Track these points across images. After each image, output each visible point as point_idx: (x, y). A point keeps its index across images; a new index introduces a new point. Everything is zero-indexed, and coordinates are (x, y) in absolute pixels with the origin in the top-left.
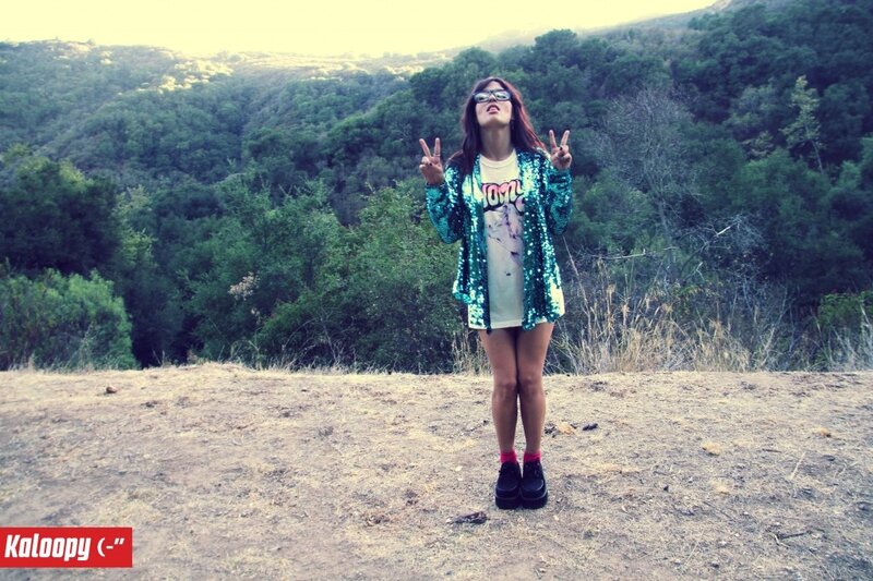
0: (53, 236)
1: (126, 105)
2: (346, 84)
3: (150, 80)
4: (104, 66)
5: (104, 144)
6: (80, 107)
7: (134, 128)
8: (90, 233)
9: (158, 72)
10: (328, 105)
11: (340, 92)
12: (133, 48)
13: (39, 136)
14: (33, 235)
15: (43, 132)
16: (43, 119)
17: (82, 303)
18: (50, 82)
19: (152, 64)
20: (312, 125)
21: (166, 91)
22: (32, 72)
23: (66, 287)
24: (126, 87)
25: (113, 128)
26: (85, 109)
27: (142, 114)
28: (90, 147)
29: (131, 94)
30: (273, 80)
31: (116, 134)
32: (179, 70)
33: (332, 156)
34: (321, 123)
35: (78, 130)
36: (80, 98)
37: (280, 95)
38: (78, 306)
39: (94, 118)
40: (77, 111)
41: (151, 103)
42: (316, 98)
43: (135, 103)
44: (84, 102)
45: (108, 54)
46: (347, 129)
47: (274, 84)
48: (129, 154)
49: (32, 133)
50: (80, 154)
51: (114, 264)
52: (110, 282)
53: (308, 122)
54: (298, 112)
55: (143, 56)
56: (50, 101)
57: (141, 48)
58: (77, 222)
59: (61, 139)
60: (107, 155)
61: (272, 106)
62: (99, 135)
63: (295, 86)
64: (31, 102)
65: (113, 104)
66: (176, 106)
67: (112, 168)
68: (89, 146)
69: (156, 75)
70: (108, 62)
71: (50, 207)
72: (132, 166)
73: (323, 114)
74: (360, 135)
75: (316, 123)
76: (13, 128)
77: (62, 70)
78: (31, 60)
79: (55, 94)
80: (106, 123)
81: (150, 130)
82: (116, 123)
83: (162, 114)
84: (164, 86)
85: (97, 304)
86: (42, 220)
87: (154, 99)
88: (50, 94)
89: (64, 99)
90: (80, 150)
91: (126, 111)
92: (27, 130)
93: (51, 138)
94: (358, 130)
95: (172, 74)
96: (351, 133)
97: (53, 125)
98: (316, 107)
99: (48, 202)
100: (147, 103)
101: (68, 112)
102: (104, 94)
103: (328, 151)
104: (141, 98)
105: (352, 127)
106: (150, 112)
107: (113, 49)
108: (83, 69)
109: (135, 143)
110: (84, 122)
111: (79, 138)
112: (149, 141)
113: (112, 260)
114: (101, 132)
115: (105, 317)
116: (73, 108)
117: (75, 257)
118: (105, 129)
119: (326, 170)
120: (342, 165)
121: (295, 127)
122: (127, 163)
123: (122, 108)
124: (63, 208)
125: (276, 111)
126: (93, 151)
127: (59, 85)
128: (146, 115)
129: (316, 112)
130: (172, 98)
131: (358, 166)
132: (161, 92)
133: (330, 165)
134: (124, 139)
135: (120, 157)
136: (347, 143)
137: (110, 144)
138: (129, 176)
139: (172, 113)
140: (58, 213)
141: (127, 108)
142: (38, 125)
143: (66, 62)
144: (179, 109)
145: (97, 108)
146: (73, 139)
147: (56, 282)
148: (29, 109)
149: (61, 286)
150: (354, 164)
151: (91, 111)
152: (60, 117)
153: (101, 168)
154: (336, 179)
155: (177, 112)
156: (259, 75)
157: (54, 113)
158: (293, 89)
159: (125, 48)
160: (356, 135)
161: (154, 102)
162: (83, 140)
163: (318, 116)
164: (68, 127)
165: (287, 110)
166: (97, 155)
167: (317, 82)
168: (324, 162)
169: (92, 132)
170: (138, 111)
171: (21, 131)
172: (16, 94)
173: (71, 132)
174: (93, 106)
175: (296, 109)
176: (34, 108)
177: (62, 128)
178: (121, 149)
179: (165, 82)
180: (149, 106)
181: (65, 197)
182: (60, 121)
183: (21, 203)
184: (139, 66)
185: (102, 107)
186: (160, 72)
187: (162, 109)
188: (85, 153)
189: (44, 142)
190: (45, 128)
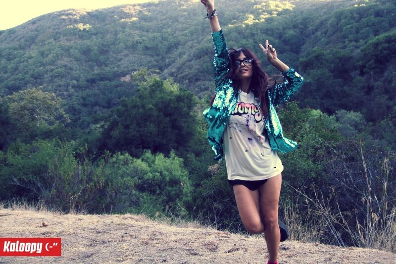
0: (152, 128)
2: (382, 7)
3: (237, 18)
5: (206, 64)
6: (192, 40)
8: (175, 126)
9: (243, 12)
10: (368, 26)
11: (378, 14)
13: (167, 61)
14: (141, 127)
15: (169, 58)
16: (169, 49)
17: (161, 173)
18: (175, 24)
19: (239, 7)
20: (354, 43)
21: (247, 25)
22: (166, 19)
23: (153, 162)
26: (195, 41)
28: (197, 67)
30: (324, 10)
32: (257, 9)
33: (364, 67)
34: (361, 41)
35: (190, 56)
36: (192, 34)
37: (329, 22)
38: (158, 174)
39: (199, 46)
40: (190, 43)
41: (236, 34)
42: (358, 21)
44: (195, 36)
46: (376, 45)
47: (325, 13)
49: (163, 59)
50: (190, 72)
51: (190, 147)
52: (181, 159)
53: (351, 41)
54: (342, 34)
56: (174, 37)
58: (168, 119)
59: (179, 62)
60: (207, 72)
61: (324, 30)
62: (202, 58)
63: (342, 13)
64: (164, 39)
66: (253, 35)
68: (196, 65)
69: (242, 14)
71: (151, 109)
73: (363, 33)
74: (388, 48)
75: (357, 41)
76: (152, 56)
77: (182, 16)
78: (164, 11)
79: (177, 32)
80: (207, 50)
83: (244, 42)
84: (246, 22)
85: (171, 173)
86: (146, 118)
87: (239, 32)
88: (175, 33)
89: (182, 35)
92: (160, 57)
93: (174, 62)
94: (387, 45)
95: (252, 13)
96: (380, 48)
97: (176, 53)
98: (357, 28)
99: (150, 106)
100: (234, 34)
101: (185, 44)
103: (360, 63)
104: (230, 31)
105: (381, 43)
106: (236, 41)
108: (195, 14)
110: (194, 49)
111: (190, 61)
113: (189, 144)
114: (204, 56)
115: (175, 182)
116: (188, 40)
117: (164, 142)
118: (207, 54)
119: (358, 78)
120: (372, 73)
121: (340, 45)
124: (160, 110)
125: (326, 33)
126: (198, 69)
127: (180, 26)
128: (234, 43)
129: (357, 32)
130: (251, 30)
131: (386, 74)
132: (244, 26)
133: (362, 74)
136: (376, 56)
139: (251, 41)
140: (155, 113)
142: (167, 53)
143: (185, 11)
144: (256, 37)
145: (203, 40)
146: (187, 61)
147: (148, 158)
148: (162, 43)
149: (150, 161)
150: (382, 72)
151: (199, 42)
152: (180, 47)
153: (204, 80)
154: (366, 85)
155: (254, 39)
156: (314, 8)
157: (177, 45)
158: (339, 16)
160: (384, 49)
161: (239, 33)
162: (193, 62)
163: (359, 35)
164: (184, 53)
165: (334, 33)
166: (201, 72)
167: (359, 8)
168: (358, 72)
169: (198, 56)
171: (156, 58)
172: (155, 34)
173: (185, 57)
174: (200, 38)
175: (342, 31)
176: (166, 43)
177: (181, 55)
179: (247, 19)
180: (236, 37)
181: (162, 102)
182: (180, 50)
183: (135, 107)
184: (231, 8)
185: (205, 39)
186: (244, 12)
187: (244, 38)
188: (193, 71)
189: (169, 65)
190: (171, 55)
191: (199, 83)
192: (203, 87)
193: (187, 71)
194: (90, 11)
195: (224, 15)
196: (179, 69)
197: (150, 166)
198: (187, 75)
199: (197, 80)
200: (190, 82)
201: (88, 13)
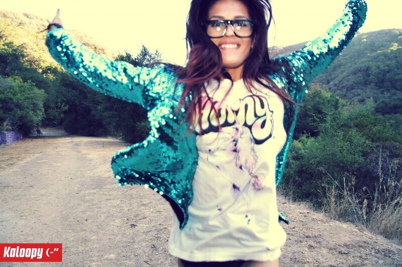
1: (371, 59)
3: (384, 46)
4: (363, 43)
5: (359, 78)
6: (351, 62)
7: (374, 70)
12: (378, 32)
13: (333, 76)
15: (335, 74)
16: (335, 69)
19: (386, 38)
21: (392, 51)
24: (372, 51)
25: (364, 71)
26: (353, 63)
27: (378, 63)
29: (374, 54)
31: (365, 73)
32: (401, 39)
35: (348, 73)
36: (351, 58)
39: (355, 66)
40: (349, 64)
41: (383, 57)
43: (376, 59)
44: (353, 60)
45: (365, 36)
48: (371, 82)
49: (330, 75)
50: (348, 83)
55: (382, 34)
57: (382, 31)
59: (340, 77)
60: (360, 83)
62: (357, 74)
65: (365, 59)
66: (396, 57)
67: (362, 89)
68: (352, 79)
69: (388, 43)
70: (365, 40)
71: (309, 108)
72: (371, 88)
76: (323, 73)
80: (361, 69)
81: (381, 70)
82: (365, 68)
83: (389, 62)
84: (391, 48)
87: (386, 56)
89: (344, 59)
90: (348, 81)
91: (371, 62)
92: (328, 74)
93: (337, 77)
95: (396, 42)
97: (339, 71)
100: (382, 57)
101: (345, 65)
102: (362, 55)
104: (378, 55)
106: (383, 61)
107: (368, 34)
109: (373, 77)
110: (352, 68)
111: (348, 76)
112: (381, 76)
114: (358, 73)
116: (348, 63)
118: (360, 71)
122: (369, 87)
123: (369, 61)
126: (354, 82)
128: (380, 63)
130: (395, 53)
132: (389, 51)
134: (369, 75)
135: (366, 83)
137: (362, 78)
138: (369, 93)
139: (394, 62)
141: (372, 61)
142: (333, 71)
144: (398, 59)
145: (358, 62)
146: (346, 76)
147: (303, 140)
149: (304, 142)
151: (355, 64)
152: (342, 67)
153: (357, 89)
155: (397, 60)
157: (340, 66)
159: (374, 33)
161: (385, 57)
162: (350, 77)
164: (345, 71)
166: (355, 84)
169: (354, 73)
170: (377, 62)
171: (326, 74)
173: (345, 74)
174: (356, 61)
177: (342, 72)
178: (367, 80)
179: (392, 46)
180: (383, 59)
182: (342, 69)
184: (380, 40)
185: (360, 62)
186: (390, 41)
187: (389, 59)
188: (350, 83)
189: (334, 79)
190: (336, 73)
191: (353, 91)
192: (356, 93)
193: (345, 83)
194: (285, 47)
195: (375, 44)
196: (340, 81)
197: (304, 146)
198: (345, 86)
199: (352, 89)
200: (348, 90)
201: (284, 48)
